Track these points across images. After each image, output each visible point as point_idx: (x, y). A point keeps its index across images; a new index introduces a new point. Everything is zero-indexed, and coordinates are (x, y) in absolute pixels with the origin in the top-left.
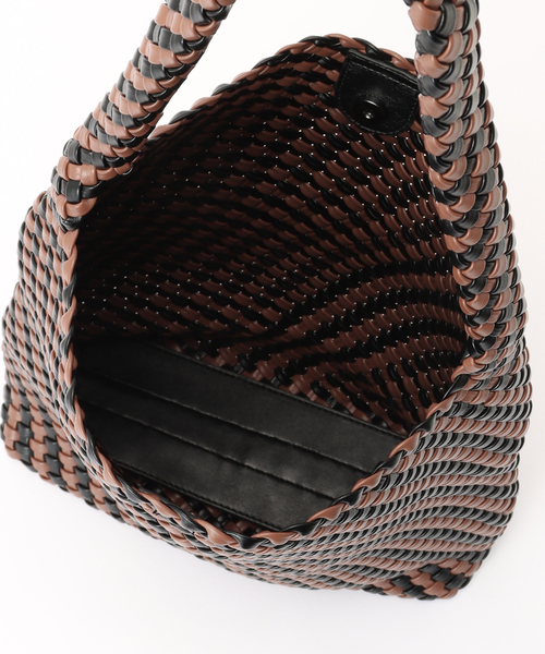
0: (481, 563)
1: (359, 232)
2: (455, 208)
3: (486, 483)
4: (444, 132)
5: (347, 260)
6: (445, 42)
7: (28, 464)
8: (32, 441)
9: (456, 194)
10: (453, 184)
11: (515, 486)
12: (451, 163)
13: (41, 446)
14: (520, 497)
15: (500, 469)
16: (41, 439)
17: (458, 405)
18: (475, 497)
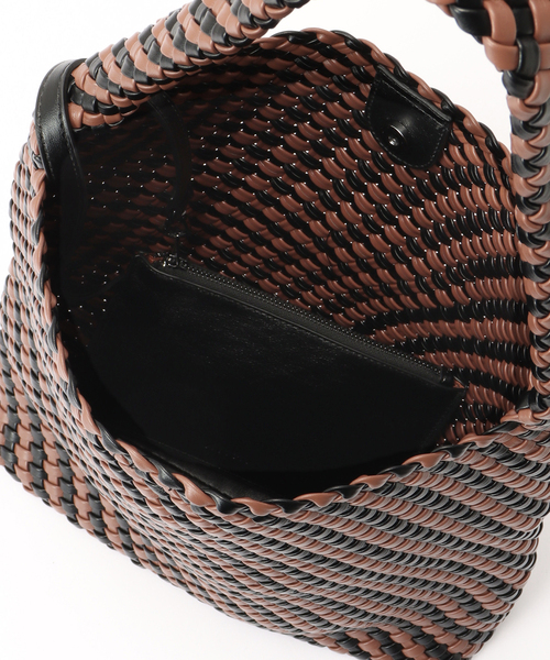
0: (482, 645)
1: (384, 274)
2: (539, 252)
3: (503, 547)
4: (533, 174)
5: (371, 301)
6: (531, 83)
7: (12, 471)
8: (17, 446)
9: (542, 238)
10: (539, 227)
11: (533, 558)
12: (540, 206)
13: (26, 452)
14: (534, 572)
15: (521, 533)
16: (27, 445)
17: (497, 447)
18: (487, 560)
